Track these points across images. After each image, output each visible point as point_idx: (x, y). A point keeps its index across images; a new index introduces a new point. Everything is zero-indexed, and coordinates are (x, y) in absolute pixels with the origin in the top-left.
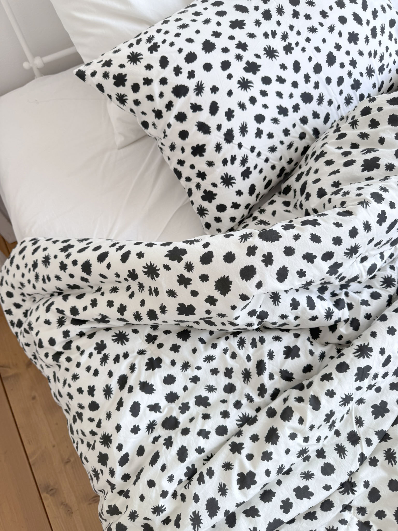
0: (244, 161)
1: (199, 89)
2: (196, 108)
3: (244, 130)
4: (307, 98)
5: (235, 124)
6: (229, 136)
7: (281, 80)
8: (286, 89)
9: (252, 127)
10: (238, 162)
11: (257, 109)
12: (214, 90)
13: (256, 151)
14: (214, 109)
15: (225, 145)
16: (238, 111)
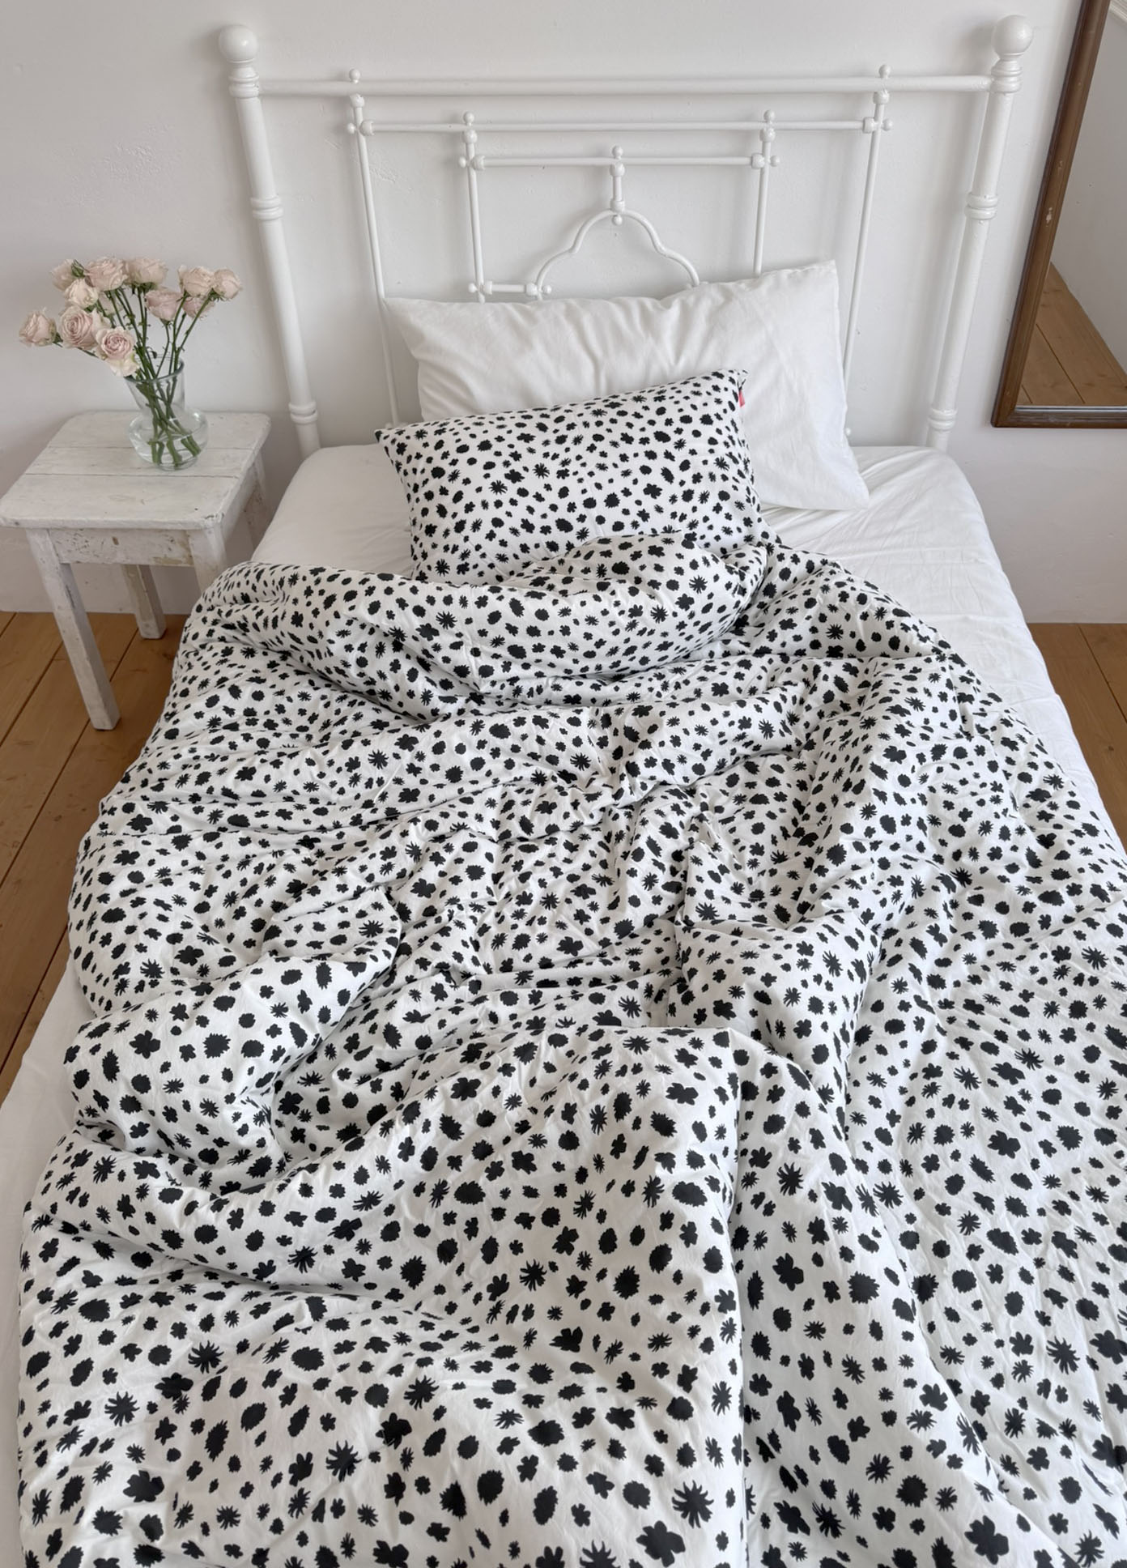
0: (465, 555)
1: (454, 476)
2: (444, 491)
3: (476, 526)
4: (564, 526)
5: (470, 518)
6: (460, 527)
7: (539, 497)
8: (541, 508)
9: (487, 527)
10: (458, 553)
11: (500, 513)
12: (467, 481)
13: (482, 551)
14: (458, 497)
15: (453, 533)
16: (478, 507)
